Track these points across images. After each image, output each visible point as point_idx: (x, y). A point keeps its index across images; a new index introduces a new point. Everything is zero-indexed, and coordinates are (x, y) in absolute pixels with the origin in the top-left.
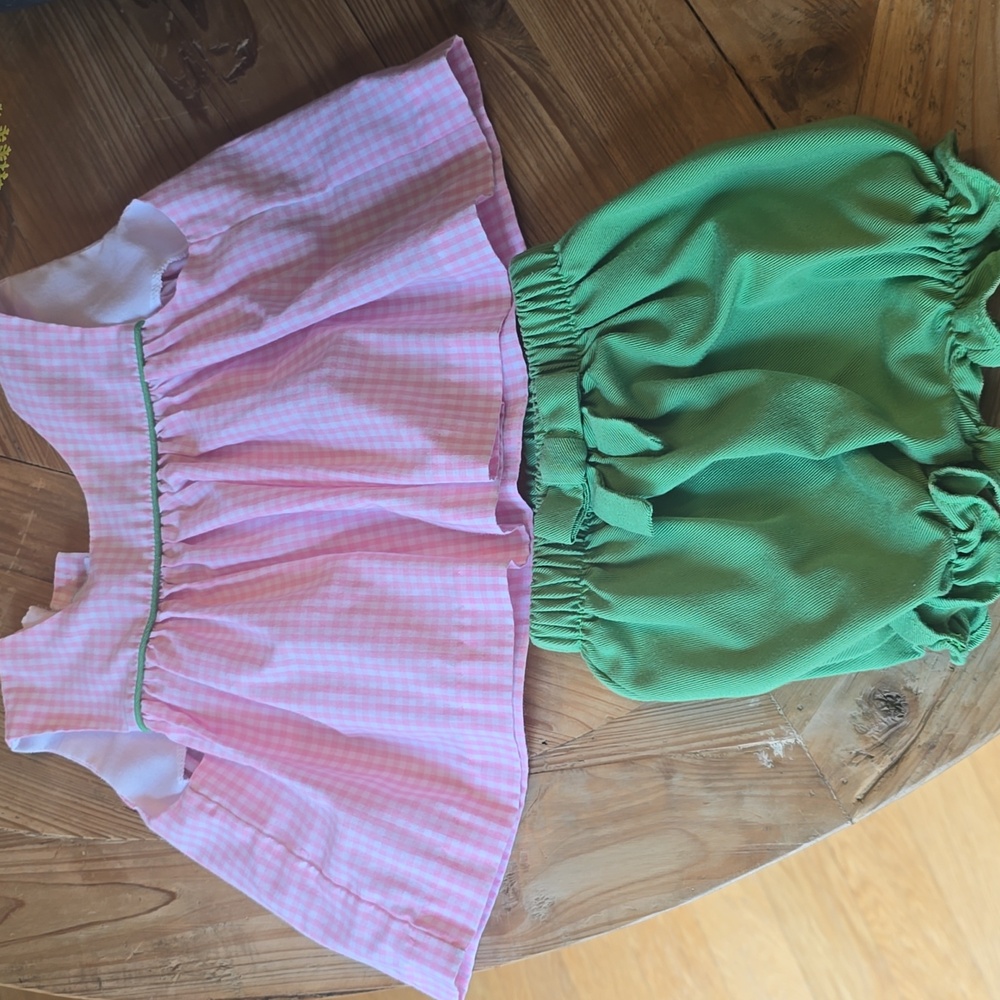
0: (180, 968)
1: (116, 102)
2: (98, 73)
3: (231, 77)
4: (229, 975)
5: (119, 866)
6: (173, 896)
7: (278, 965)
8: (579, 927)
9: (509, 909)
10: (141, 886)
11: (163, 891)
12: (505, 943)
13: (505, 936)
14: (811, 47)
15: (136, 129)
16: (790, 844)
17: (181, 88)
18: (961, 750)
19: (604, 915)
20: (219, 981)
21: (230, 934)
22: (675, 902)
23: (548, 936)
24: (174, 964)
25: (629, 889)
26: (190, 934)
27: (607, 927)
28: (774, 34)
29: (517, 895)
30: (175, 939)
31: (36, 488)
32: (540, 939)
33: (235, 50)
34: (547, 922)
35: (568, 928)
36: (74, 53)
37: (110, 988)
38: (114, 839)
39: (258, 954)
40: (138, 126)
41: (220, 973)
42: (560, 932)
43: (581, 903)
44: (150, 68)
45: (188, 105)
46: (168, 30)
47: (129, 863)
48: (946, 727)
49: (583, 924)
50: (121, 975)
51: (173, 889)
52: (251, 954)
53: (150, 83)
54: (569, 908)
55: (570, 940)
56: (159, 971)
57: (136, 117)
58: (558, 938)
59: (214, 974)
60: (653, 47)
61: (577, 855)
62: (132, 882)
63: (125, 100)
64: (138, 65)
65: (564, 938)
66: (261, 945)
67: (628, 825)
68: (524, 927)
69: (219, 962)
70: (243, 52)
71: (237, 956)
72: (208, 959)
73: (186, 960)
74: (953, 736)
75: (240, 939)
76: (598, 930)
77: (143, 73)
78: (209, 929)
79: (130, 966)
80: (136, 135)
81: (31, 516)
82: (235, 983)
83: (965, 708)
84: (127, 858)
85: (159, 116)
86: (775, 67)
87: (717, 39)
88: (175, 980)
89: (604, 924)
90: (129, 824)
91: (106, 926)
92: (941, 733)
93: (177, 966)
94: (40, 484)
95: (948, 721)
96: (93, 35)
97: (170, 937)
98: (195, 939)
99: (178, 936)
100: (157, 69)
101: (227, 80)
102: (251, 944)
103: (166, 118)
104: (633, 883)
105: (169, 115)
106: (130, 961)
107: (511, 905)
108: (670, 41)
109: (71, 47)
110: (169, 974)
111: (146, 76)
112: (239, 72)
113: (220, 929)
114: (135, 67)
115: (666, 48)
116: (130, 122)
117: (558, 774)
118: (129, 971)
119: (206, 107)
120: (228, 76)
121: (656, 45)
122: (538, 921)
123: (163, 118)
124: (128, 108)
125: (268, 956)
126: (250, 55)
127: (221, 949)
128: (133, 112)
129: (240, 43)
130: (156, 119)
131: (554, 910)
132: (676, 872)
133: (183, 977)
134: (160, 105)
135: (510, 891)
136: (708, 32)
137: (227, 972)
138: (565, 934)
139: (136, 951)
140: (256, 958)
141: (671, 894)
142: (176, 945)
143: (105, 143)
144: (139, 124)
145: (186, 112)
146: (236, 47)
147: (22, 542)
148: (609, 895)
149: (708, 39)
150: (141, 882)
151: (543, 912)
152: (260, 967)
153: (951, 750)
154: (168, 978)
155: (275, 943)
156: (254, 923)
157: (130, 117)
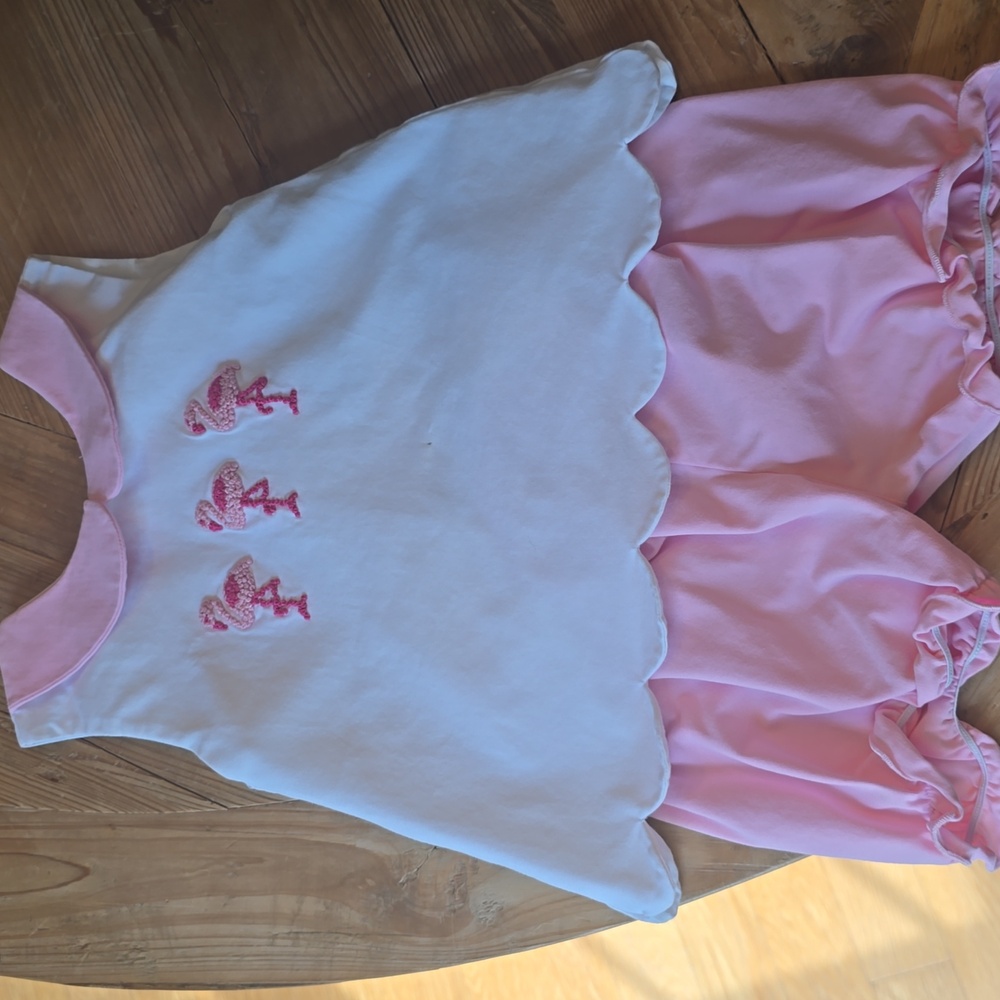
0: (89, 948)
1: (73, 9)
4: (143, 958)
5: (27, 836)
6: (86, 872)
7: (199, 951)
8: (528, 935)
9: (454, 911)
10: (52, 859)
11: (76, 866)
12: (447, 945)
13: (448, 939)
14: (849, 35)
15: (94, 40)
16: (758, 865)
19: (555, 924)
20: (132, 964)
21: (147, 916)
23: (494, 942)
24: (83, 942)
26: (103, 913)
28: (812, 17)
29: (464, 897)
30: (86, 917)
32: (484, 944)
34: (494, 927)
35: (516, 935)
37: (10, 964)
38: (24, 808)
39: (177, 938)
40: (97, 38)
41: (133, 955)
42: (507, 939)
43: (532, 910)
45: (156, 22)
47: (39, 834)
49: (532, 932)
50: (23, 951)
51: (87, 865)
52: (169, 938)
54: (518, 915)
55: (517, 947)
56: (66, 949)
57: (95, 28)
58: (504, 944)
59: (126, 956)
60: (679, 16)
62: (41, 853)
63: (83, 8)
65: (511, 945)
66: (181, 930)
68: (470, 929)
69: (134, 943)
71: (154, 939)
72: (121, 940)
73: (96, 939)
75: (158, 921)
78: (125, 909)
79: (33, 942)
80: (94, 48)
82: (153, 966)
84: (38, 828)
85: (121, 30)
86: (811, 53)
87: (748, 16)
88: (82, 959)
89: (555, 934)
90: (42, 793)
91: (9, 898)
93: (86, 945)
97: (80, 914)
98: (108, 918)
99: (90, 914)
102: (170, 927)
103: (129, 33)
105: (133, 30)
106: (33, 937)
107: (456, 907)
108: (698, 12)
110: (76, 953)
113: (136, 909)
115: (693, 18)
116: (87, 33)
118: (33, 947)
119: (176, 26)
121: (683, 13)
122: (484, 925)
123: (126, 33)
124: (87, 17)
125: (189, 942)
127: (136, 931)
128: (92, 22)
130: (119, 34)
131: (502, 915)
133: (92, 957)
134: (123, 18)
135: (457, 893)
136: (740, 7)
137: (141, 955)
138: (512, 941)
139: (41, 927)
140: (174, 943)
142: (85, 923)
143: (58, 52)
144: (99, 36)
145: (153, 29)
148: (562, 903)
149: (739, 13)
150: (51, 855)
151: (490, 917)
152: (179, 952)
154: (75, 957)
155: (196, 929)
156: (175, 906)
157: (88, 29)
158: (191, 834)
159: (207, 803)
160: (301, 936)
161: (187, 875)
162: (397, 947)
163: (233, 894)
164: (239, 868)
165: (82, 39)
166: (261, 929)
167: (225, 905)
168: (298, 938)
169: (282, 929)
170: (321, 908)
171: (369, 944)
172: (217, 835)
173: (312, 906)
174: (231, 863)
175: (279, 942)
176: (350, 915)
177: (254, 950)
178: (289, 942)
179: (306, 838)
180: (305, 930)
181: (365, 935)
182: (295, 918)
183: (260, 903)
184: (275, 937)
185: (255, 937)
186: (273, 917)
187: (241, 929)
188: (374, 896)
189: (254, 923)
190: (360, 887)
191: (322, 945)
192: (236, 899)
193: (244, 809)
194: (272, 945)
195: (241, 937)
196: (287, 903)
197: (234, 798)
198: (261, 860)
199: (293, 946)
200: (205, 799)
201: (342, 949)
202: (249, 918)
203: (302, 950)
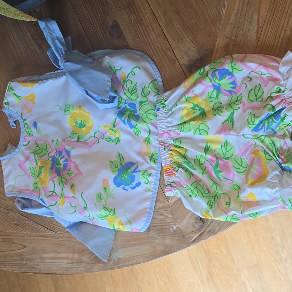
0: (26, 264)
2: (14, 33)
4: (38, 267)
5: (11, 238)
6: (25, 247)
7: (51, 266)
8: (124, 265)
9: (108, 259)
10: (17, 243)
11: (22, 245)
12: (106, 266)
13: (107, 265)
14: (197, 58)
16: (175, 250)
17: (36, 40)
18: (216, 233)
19: (130, 262)
20: (36, 268)
21: (39, 257)
22: (148, 261)
23: (117, 266)
24: (24, 263)
25: (137, 257)
26: (29, 256)
27: (131, 265)
28: (188, 53)
29: (110, 255)
30: (25, 257)
32: (115, 266)
34: (117, 262)
35: (122, 264)
36: (8, 26)
37: (8, 267)
38: (10, 231)
39: (46, 263)
40: (24, 48)
41: (36, 266)
42: (120, 265)
43: (125, 259)
44: (28, 34)
45: (38, 45)
46: (34, 24)
47: (14, 237)
48: (214, 227)
49: (125, 264)
50: (11, 264)
51: (25, 245)
52: (44, 263)
53: (28, 37)
54: (122, 260)
56: (21, 264)
57: (24, 46)
59: (34, 266)
60: (158, 51)
61: (125, 247)
62: (15, 242)
63: (21, 41)
64: (25, 31)
65: (121, 267)
66: (46, 261)
67: (138, 242)
68: (112, 263)
69: (36, 264)
71: (40, 263)
72: (33, 263)
73: (28, 262)
74: (215, 230)
75: (41, 259)
76: (129, 266)
77: (26, 34)
78: (34, 256)
79: (13, 262)
80: (24, 51)
82: (40, 269)
83: (218, 224)
84: (14, 236)
85: (30, 47)
86: (188, 62)
87: (174, 52)
88: (24, 267)
89: (130, 264)
90: (14, 228)
91: (7, 252)
92: (212, 229)
93: (25, 264)
95: (214, 226)
96: (13, 22)
97: (24, 256)
98: (30, 257)
99: (26, 256)
100: (30, 34)
102: (44, 260)
103: (32, 48)
104: (138, 256)
105: (33, 47)
106: (13, 261)
108: (163, 50)
109: (7, 24)
110: (23, 265)
111: (27, 36)
113: (36, 256)
114: (24, 32)
115: (162, 52)
118: (13, 264)
119: (43, 47)
121: (159, 51)
122: (115, 262)
125: (48, 264)
127: (36, 261)
128: (23, 44)
130: (29, 48)
131: (119, 260)
132: (149, 254)
133: (26, 266)
134: (31, 44)
136: (172, 49)
137: (38, 266)
138: (121, 266)
139: (15, 259)
140: (45, 264)
141: (146, 259)
142: (25, 258)
143: (15, 51)
145: (37, 47)
148: (132, 258)
149: (172, 51)
150: (17, 242)
151: (116, 260)
152: (46, 266)
153: (214, 233)
154: (23, 266)
155: (50, 261)
156: (45, 255)
157: (22, 46)
158: (49, 239)
159: (52, 232)
160: (74, 263)
161: (48, 248)
162: (95, 266)
163: (58, 253)
164: (59, 247)
165: (21, 48)
166: (64, 261)
167: (57, 255)
168: (73, 264)
169: (69, 261)
170: (78, 257)
171: (89, 265)
172: (54, 239)
173: (76, 256)
174: (58, 246)
175: (69, 264)
176: (85, 259)
177: (63, 266)
178: (71, 264)
179: (75, 241)
180: (75, 262)
181: (88, 263)
182: (72, 259)
183: (64, 255)
184: (68, 263)
185: (63, 263)
186: (67, 259)
187: (60, 261)
188: (90, 254)
189: (63, 260)
190: (87, 252)
191: (78, 265)
192: (59, 254)
193: (60, 233)
194: (67, 265)
195: (60, 263)
196: (71, 255)
197: (58, 231)
198: (64, 245)
199: (72, 265)
200: (52, 231)
201: (83, 266)
202: (62, 258)
203: (74, 266)
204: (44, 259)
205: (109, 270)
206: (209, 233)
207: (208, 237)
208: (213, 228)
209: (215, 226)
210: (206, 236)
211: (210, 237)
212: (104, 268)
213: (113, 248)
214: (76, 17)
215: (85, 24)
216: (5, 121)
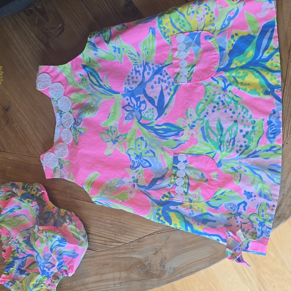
1: (23, 45)
2: (17, 36)
3: (57, 36)
8: (182, 274)
9: (162, 271)
12: (161, 280)
13: (161, 278)
15: (30, 52)
17: (42, 39)
18: (288, 218)
19: (189, 270)
21: (81, 283)
22: (209, 266)
23: (174, 277)
25: (196, 263)
26: (69, 284)
27: (190, 274)
29: (164, 267)
31: (10, 159)
32: (171, 278)
33: (57, 28)
34: (173, 273)
35: (179, 275)
36: (8, 30)
39: (89, 288)
40: (30, 51)
42: (177, 276)
43: (182, 268)
44: (32, 34)
45: (45, 44)
46: (37, 22)
48: (283, 211)
49: (183, 273)
52: (87, 289)
53: (33, 39)
54: (179, 269)
55: (180, 278)
57: (30, 49)
58: (177, 278)
61: (180, 254)
63: (25, 44)
64: (29, 33)
65: (178, 278)
66: (90, 286)
67: (194, 245)
68: (167, 275)
70: (60, 28)
71: (83, 289)
74: (285, 214)
75: (84, 284)
76: (188, 275)
77: (30, 35)
78: (74, 282)
80: (30, 54)
81: (9, 167)
83: (288, 206)
85: (36, 48)
89: (189, 273)
94: (11, 158)
96: (14, 25)
97: (63, 285)
99: (65, 285)
100: (34, 34)
101: (56, 37)
102: (87, 286)
103: (39, 49)
104: (197, 261)
105: (40, 48)
107: (162, 270)
109: (7, 29)
111: (31, 37)
112: (60, 34)
113: (78, 282)
114: (28, 34)
116: (28, 50)
117: (173, 232)
119: (50, 45)
120: (56, 35)
122: (170, 273)
123: (38, 49)
124: (27, 46)
125: (93, 289)
126: (62, 29)
127: (78, 288)
128: (28, 47)
129: (59, 25)
130: (36, 49)
131: (175, 270)
132: (209, 257)
134: (36, 45)
135: (162, 266)
138: (178, 277)
140: (89, 290)
141: (208, 263)
142: (65, 287)
143: (21, 57)
144: (31, 51)
145: (45, 47)
146: (58, 27)
147: (8, 175)
148: (190, 265)
151: (171, 271)
153: (285, 218)
155: (94, 285)
156: (87, 280)
157: (28, 49)
158: (89, 260)
159: (92, 251)
160: (122, 283)
161: (89, 271)
162: (148, 282)
163: (102, 274)
164: (103, 267)
165: (27, 52)
166: (111, 283)
167: (101, 277)
168: (121, 284)
169: (117, 282)
170: (126, 275)
171: (140, 283)
172: (96, 259)
173: (124, 274)
174: (100, 266)
175: (116, 285)
176: (134, 276)
177: (110, 289)
178: (119, 285)
179: (119, 256)
180: (123, 281)
181: (139, 281)
182: (119, 278)
183: (110, 276)
184: (115, 284)
185: (110, 285)
186: (114, 279)
187: (106, 283)
188: (140, 270)
189: (109, 281)
190: (136, 268)
191: (128, 285)
192: (103, 275)
193: (102, 251)
194: (115, 287)
195: (106, 286)
196: (117, 275)
197: (99, 249)
198: (108, 264)
199: (120, 286)
200: (91, 250)
201: (134, 285)
202: (108, 280)
203: (123, 287)
204: (87, 284)
205: (165, 284)
206: (278, 219)
207: (278, 225)
208: (283, 213)
209: (285, 209)
210: (276, 224)
211: (280, 223)
212: (159, 283)
213: (166, 257)
214: (83, 4)
215: (94, 10)
216: (21, 135)
